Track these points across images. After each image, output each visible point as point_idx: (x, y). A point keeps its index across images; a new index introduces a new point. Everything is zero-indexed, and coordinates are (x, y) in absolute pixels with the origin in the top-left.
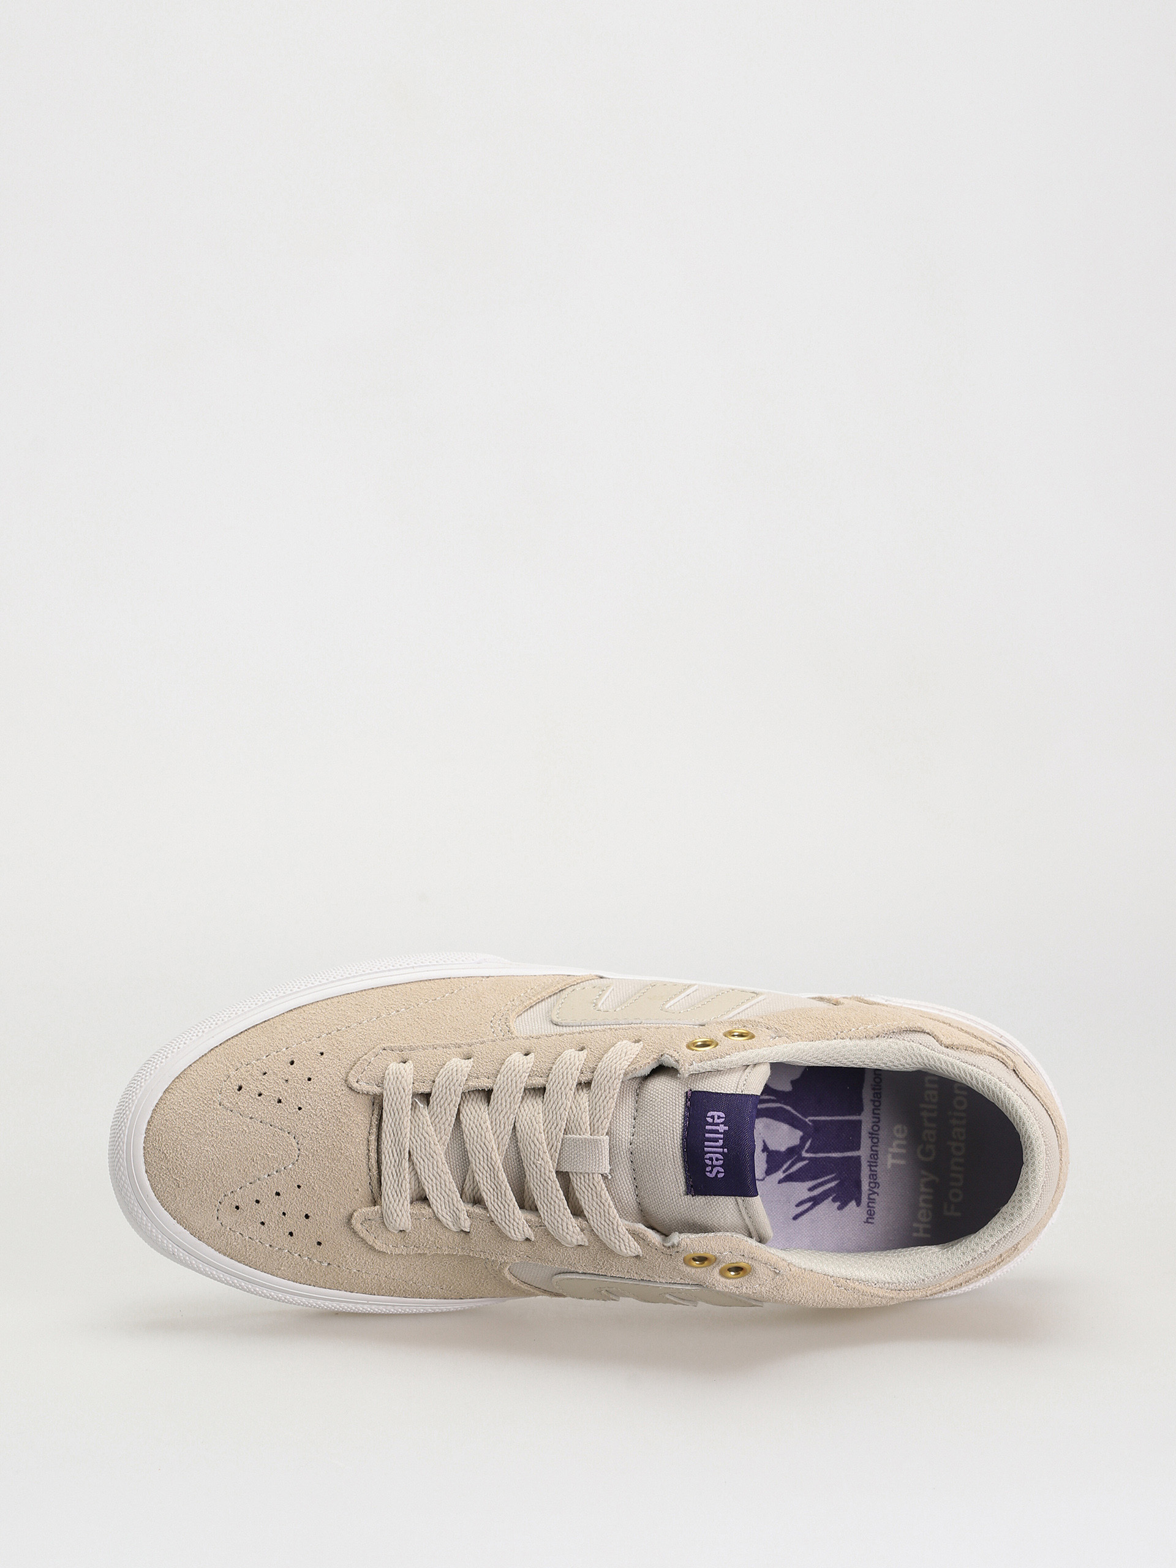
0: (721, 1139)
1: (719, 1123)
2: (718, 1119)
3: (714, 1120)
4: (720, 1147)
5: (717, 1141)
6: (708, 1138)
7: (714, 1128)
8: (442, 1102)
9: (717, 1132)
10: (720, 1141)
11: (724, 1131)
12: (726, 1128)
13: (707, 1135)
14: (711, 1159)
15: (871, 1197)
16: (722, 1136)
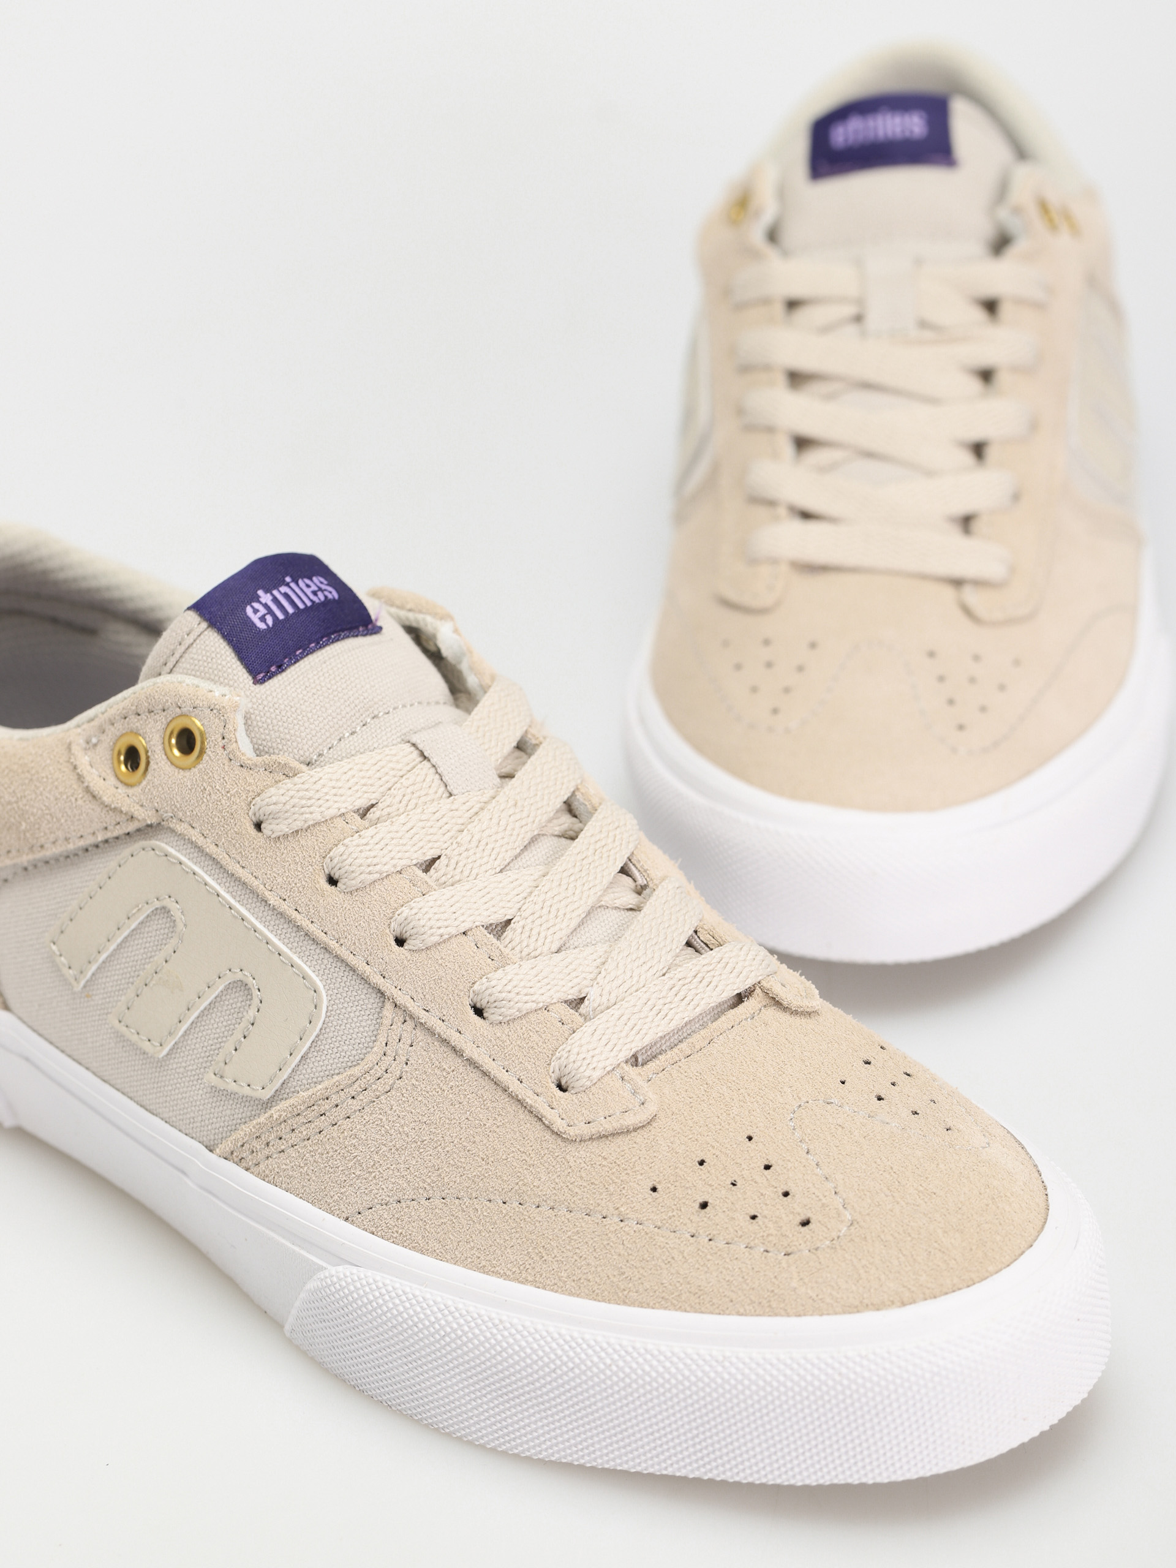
0: (279, 591)
1: (264, 606)
2: (258, 611)
3: (264, 615)
4: (290, 588)
5: (286, 594)
6: (293, 608)
7: (274, 608)
11: (266, 595)
12: (261, 594)
14: (314, 594)
16: (275, 592)
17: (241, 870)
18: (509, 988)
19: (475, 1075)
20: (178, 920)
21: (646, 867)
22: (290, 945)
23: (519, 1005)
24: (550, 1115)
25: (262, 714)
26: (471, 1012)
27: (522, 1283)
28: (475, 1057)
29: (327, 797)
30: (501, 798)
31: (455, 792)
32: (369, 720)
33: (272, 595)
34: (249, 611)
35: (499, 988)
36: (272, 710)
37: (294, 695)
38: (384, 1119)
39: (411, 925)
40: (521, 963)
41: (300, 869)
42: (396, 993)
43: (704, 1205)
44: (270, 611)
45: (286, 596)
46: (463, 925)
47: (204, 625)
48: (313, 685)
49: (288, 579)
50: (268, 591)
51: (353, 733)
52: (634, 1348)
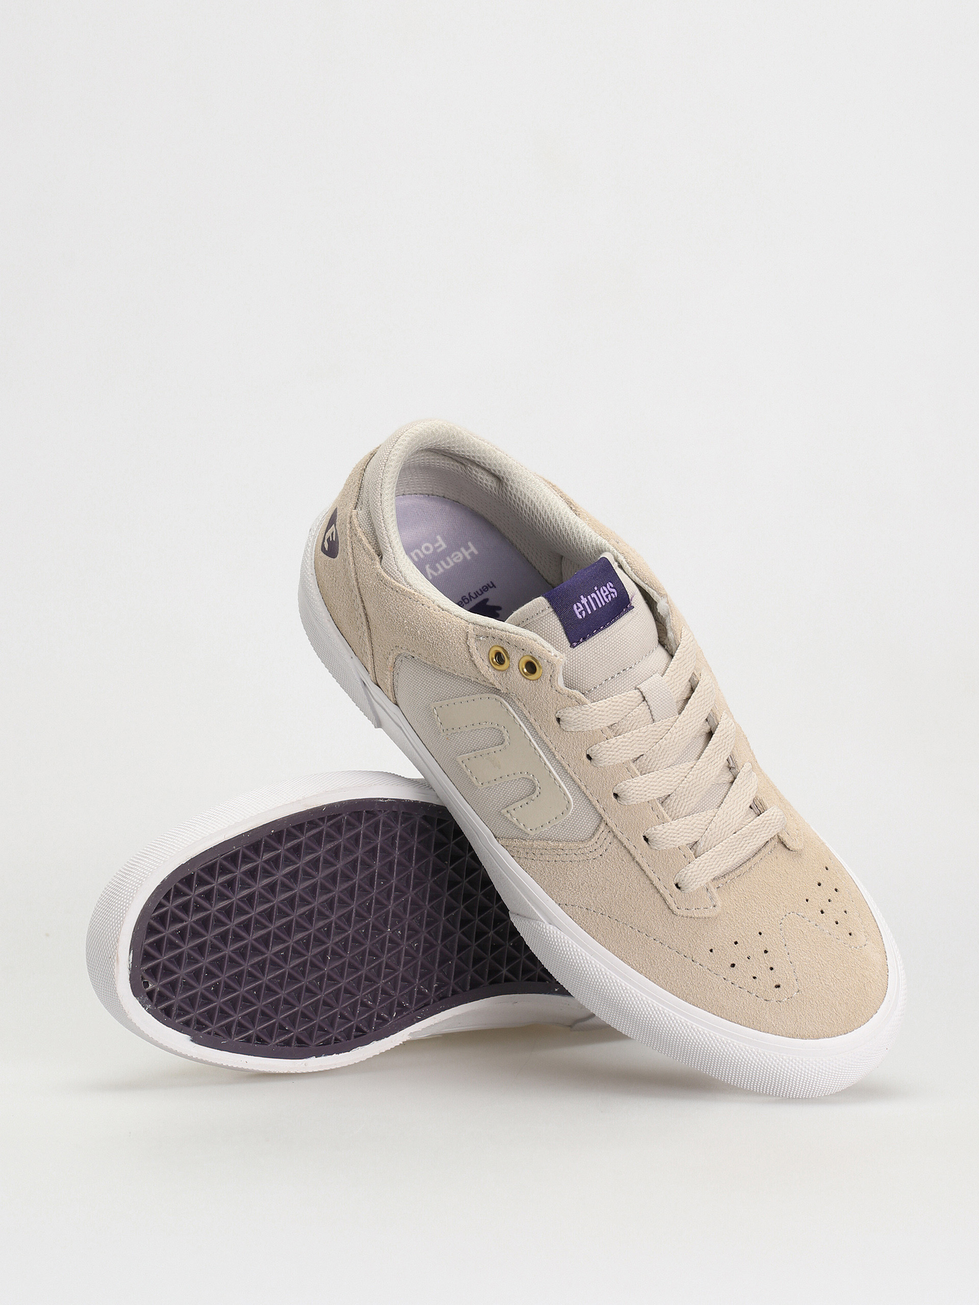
0: (591, 597)
1: (582, 605)
2: (579, 608)
3: (582, 611)
4: (596, 594)
5: (594, 598)
6: (596, 607)
7: (587, 607)
8: (689, 831)
9: (588, 602)
10: (593, 597)
11: (584, 597)
12: (582, 597)
13: (595, 609)
14: (607, 596)
15: (474, 596)
16: (589, 597)
17: (545, 737)
18: (664, 836)
19: (637, 868)
20: (506, 740)
21: (736, 760)
22: (561, 776)
23: (667, 845)
24: (670, 900)
25: (571, 664)
26: (643, 839)
27: (639, 973)
28: (640, 862)
29: (596, 720)
30: (677, 724)
31: (656, 719)
32: (621, 672)
33: (587, 599)
34: (575, 607)
35: (659, 835)
36: (576, 663)
37: (589, 657)
38: (589, 871)
39: (624, 793)
40: (672, 822)
41: (575, 748)
42: (608, 821)
43: (733, 965)
44: (585, 609)
45: (594, 599)
46: (648, 798)
47: (551, 610)
48: (599, 653)
49: (596, 588)
50: (586, 597)
51: (612, 678)
52: (686, 1025)
